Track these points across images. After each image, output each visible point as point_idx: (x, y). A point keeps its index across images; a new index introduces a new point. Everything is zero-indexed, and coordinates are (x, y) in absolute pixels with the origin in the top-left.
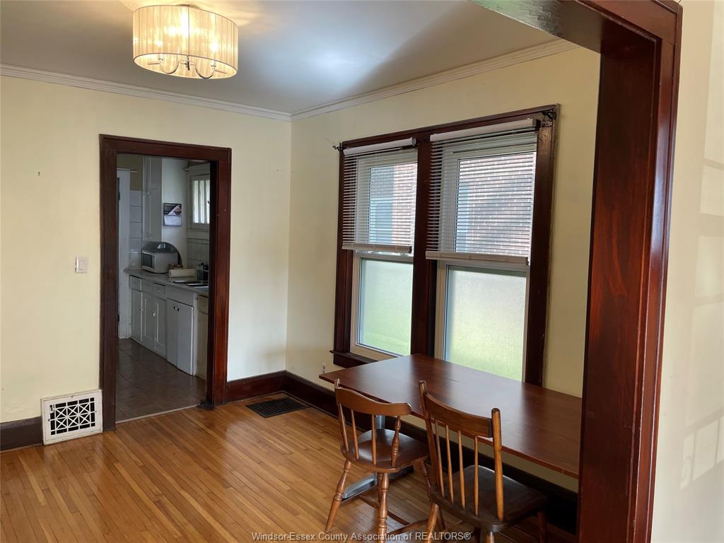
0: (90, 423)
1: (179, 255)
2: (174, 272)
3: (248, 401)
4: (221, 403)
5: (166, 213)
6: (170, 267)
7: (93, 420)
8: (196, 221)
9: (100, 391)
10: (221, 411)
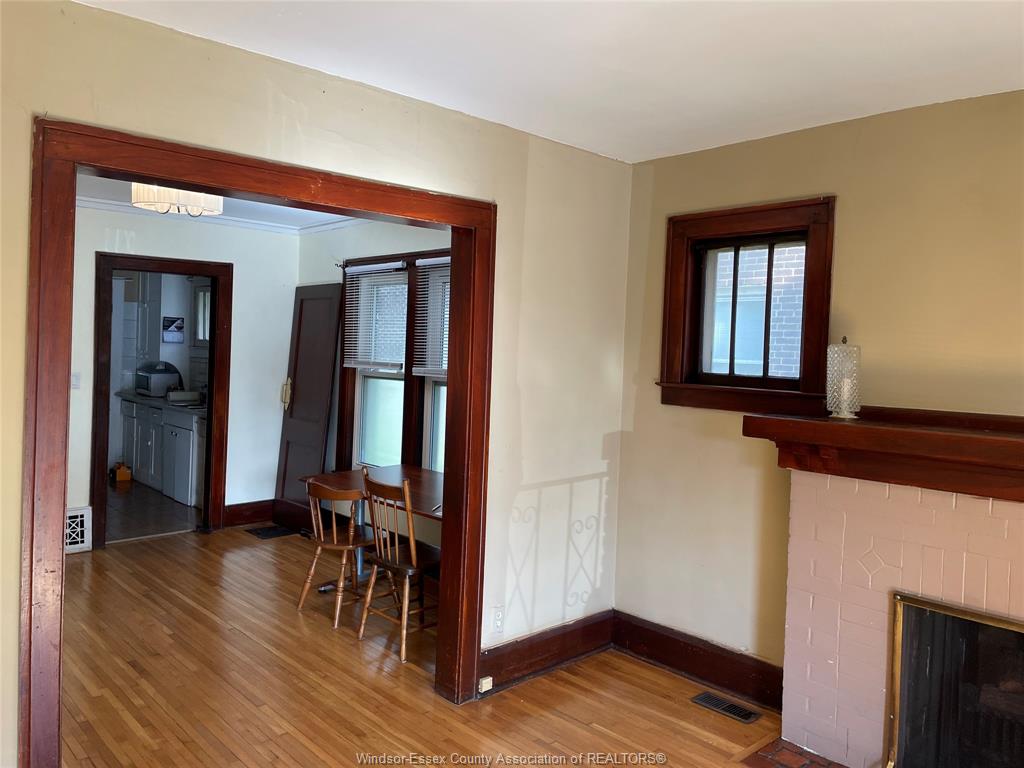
0: (79, 539)
1: (180, 376)
2: (173, 396)
3: (248, 526)
4: (217, 527)
5: (166, 328)
6: (169, 389)
7: (82, 536)
8: (201, 337)
9: (90, 508)
10: (218, 535)
